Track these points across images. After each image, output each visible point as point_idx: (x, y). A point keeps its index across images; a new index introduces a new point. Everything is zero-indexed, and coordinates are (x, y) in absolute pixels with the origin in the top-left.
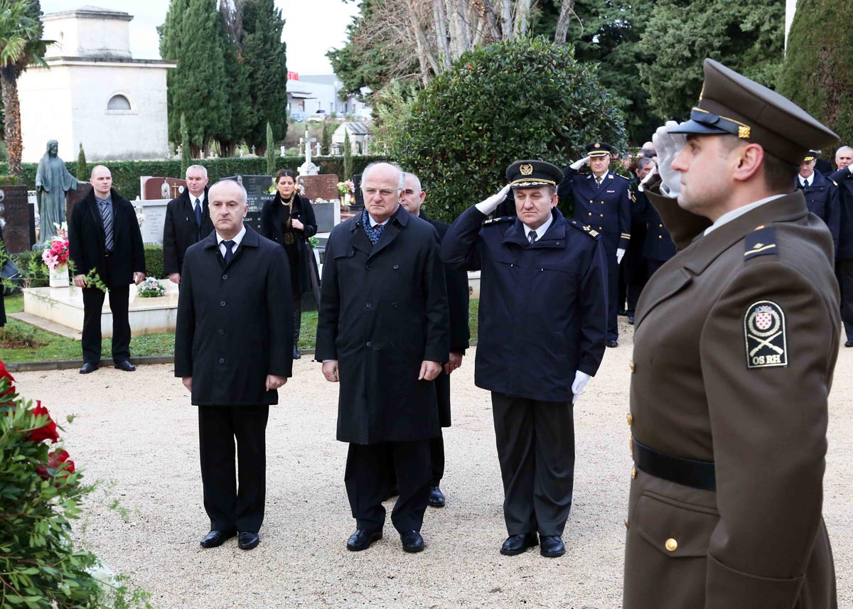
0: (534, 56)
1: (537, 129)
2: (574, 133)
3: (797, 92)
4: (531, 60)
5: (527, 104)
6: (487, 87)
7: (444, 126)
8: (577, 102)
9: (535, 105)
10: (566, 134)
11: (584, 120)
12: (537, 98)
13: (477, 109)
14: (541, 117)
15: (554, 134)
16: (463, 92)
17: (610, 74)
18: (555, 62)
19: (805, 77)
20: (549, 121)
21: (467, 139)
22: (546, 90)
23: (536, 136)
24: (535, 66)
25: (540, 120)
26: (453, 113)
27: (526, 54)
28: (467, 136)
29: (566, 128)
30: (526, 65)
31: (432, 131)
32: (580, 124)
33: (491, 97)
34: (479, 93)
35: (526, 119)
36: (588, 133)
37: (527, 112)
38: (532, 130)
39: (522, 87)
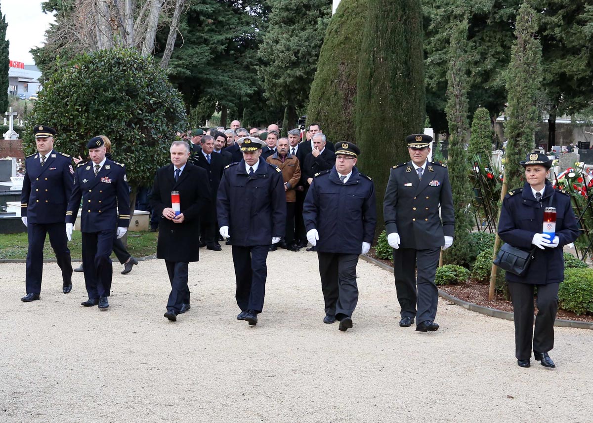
0: (121, 61)
1: (119, 112)
2: (146, 116)
3: (324, 93)
4: (119, 64)
5: (113, 94)
6: (86, 81)
7: (57, 107)
8: (148, 94)
9: (119, 95)
10: (140, 116)
11: (154, 107)
12: (120, 90)
13: (78, 97)
14: (122, 104)
15: (131, 116)
16: (70, 84)
17: (241, 72)
18: (135, 66)
19: (330, 83)
20: (128, 106)
21: (72, 117)
22: (128, 85)
23: (118, 117)
24: (121, 68)
25: (122, 105)
26: (63, 99)
27: (115, 59)
28: (72, 115)
29: (140, 112)
30: (115, 67)
31: (49, 110)
32: (151, 110)
33: (89, 88)
34: (81, 85)
35: (112, 105)
36: (157, 116)
37: (113, 100)
38: (116, 112)
39: (111, 82)
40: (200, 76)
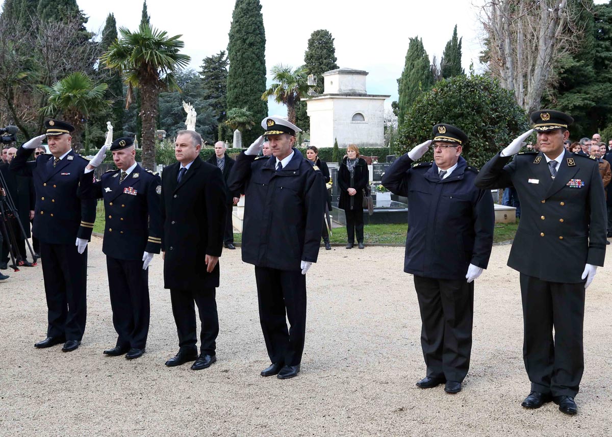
0: (469, 84)
1: (466, 124)
2: (489, 127)
4: (469, 86)
5: (461, 110)
6: (440, 101)
7: (417, 122)
8: (492, 110)
9: (466, 110)
10: (485, 128)
11: (498, 120)
12: (467, 107)
13: (433, 113)
14: (468, 118)
15: (476, 127)
16: (428, 104)
18: (482, 87)
20: (474, 120)
21: (428, 130)
22: (474, 103)
23: (465, 129)
24: (469, 90)
25: (468, 119)
26: (422, 116)
27: (465, 83)
28: (428, 128)
29: (484, 124)
30: (463, 89)
31: (411, 125)
32: (494, 122)
33: (441, 107)
34: (435, 104)
35: (460, 119)
36: (499, 128)
37: (462, 115)
38: (463, 125)
39: (460, 100)
40: (605, 106)
